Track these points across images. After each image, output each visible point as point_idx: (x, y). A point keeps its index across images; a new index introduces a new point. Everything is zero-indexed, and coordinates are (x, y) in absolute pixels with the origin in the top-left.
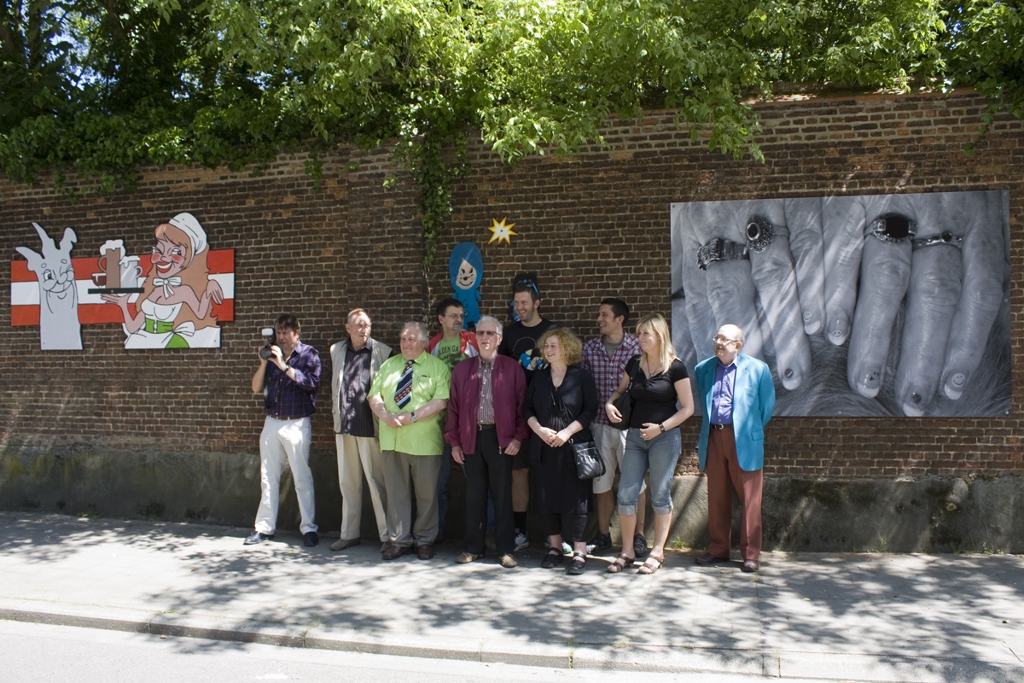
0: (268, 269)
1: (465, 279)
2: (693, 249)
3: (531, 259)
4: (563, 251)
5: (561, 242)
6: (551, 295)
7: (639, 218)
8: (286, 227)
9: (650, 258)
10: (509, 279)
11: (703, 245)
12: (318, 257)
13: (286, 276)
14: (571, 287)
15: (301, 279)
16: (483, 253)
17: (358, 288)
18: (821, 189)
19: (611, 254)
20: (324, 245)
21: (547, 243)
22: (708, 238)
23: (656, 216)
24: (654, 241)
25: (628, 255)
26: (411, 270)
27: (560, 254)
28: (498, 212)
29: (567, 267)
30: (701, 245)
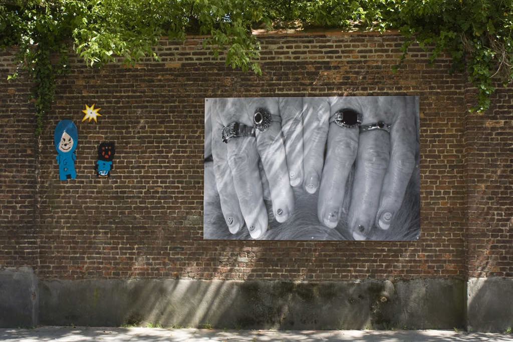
1: (66, 145)
2: (219, 129)
3: (111, 133)
4: (133, 128)
5: (131, 121)
6: (124, 157)
7: (184, 107)
9: (191, 134)
10: (96, 146)
11: (226, 126)
14: (138, 152)
16: (78, 127)
18: (302, 92)
19: (165, 130)
21: (122, 122)
22: (229, 122)
23: (195, 107)
24: (194, 123)
25: (176, 132)
26: (26, 138)
27: (131, 130)
28: (89, 100)
29: (135, 138)
30: (224, 127)
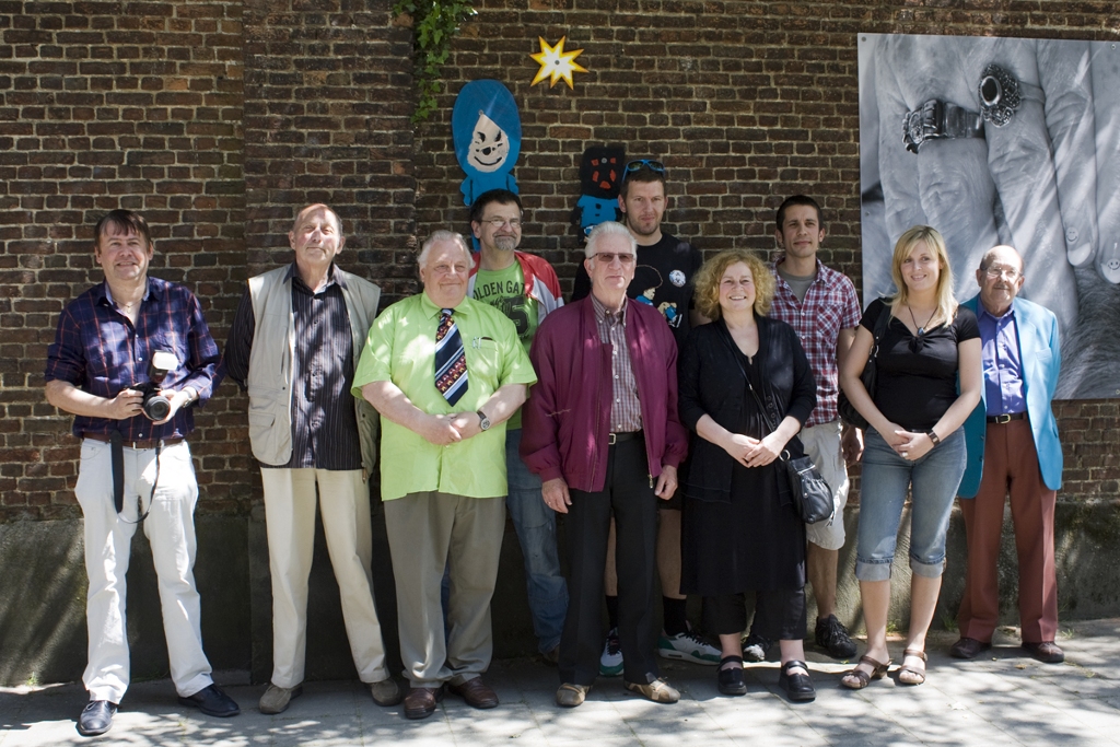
1: (487, 151)
2: (897, 116)
3: (611, 120)
4: (672, 107)
5: (667, 89)
7: (805, 55)
8: (71, 23)
9: (823, 128)
10: (572, 155)
11: (913, 109)
12: (154, 93)
13: (77, 129)
14: (687, 175)
15: (115, 138)
16: (519, 103)
17: (268, 161)
18: (1088, 28)
19: (757, 116)
20: (170, 68)
21: (641, 92)
22: (921, 98)
23: (833, 55)
24: (829, 98)
25: (787, 121)
26: (388, 129)
27: (665, 113)
28: (546, 27)
29: (678, 137)
30: (908, 110)
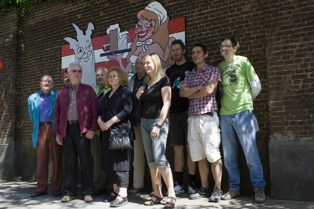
0: (207, 26)
12: (240, 12)
20: (244, 4)
